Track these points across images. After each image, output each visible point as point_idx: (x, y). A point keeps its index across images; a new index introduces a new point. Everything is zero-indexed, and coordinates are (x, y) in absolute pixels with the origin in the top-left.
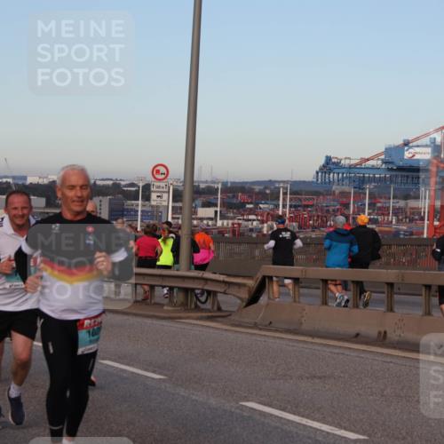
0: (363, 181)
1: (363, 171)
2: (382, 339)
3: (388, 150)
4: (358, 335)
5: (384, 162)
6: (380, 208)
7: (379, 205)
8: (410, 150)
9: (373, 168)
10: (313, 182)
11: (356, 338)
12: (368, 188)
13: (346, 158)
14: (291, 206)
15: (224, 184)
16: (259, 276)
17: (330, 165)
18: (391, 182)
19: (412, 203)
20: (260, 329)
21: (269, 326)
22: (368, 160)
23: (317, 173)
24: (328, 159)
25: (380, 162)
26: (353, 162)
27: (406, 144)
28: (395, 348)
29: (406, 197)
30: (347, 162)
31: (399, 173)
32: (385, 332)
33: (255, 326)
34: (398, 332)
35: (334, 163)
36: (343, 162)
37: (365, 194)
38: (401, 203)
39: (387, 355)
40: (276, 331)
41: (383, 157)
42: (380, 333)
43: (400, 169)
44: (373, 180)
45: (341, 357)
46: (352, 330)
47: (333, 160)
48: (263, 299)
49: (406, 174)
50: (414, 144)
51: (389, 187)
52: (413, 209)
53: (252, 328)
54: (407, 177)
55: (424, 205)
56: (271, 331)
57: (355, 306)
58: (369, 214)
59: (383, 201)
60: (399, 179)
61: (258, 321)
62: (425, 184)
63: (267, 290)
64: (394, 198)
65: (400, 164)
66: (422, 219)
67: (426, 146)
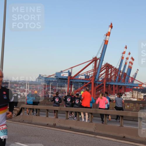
0: (49, 82)
1: (49, 79)
2: (54, 126)
3: (57, 73)
4: (48, 124)
5: (55, 77)
6: (54, 90)
7: (54, 88)
8: (63, 74)
9: (52, 78)
10: (35, 82)
11: (47, 125)
12: (51, 83)
13: (45, 75)
14: (29, 88)
15: (11, 81)
16: (20, 107)
18: (57, 82)
19: (63, 88)
20: (20, 122)
21: (23, 122)
22: (51, 76)
23: (37, 79)
24: (40, 75)
25: (54, 77)
26: (47, 76)
27: (62, 72)
28: (58, 128)
29: (61, 87)
30: (45, 76)
31: (59, 80)
32: (55, 124)
33: (19, 121)
34: (59, 124)
35: (42, 76)
36: (44, 76)
37: (50, 85)
38: (60, 88)
39: (56, 130)
40: (25, 123)
41: (55, 75)
42: (54, 124)
43: (60, 79)
44: (52, 81)
45: (43, 130)
46: (46, 123)
47: (41, 76)
48: (22, 114)
49: (61, 80)
50: (64, 72)
51: (57, 84)
52: (63, 90)
53: (18, 122)
54: (62, 81)
55: (66, 89)
56: (23, 123)
57: (47, 116)
58: (51, 91)
59: (55, 87)
60: (59, 82)
61: (20, 120)
62: (66, 83)
63: (22, 112)
64: (58, 87)
65: (60, 77)
66: (65, 93)
67: (67, 73)
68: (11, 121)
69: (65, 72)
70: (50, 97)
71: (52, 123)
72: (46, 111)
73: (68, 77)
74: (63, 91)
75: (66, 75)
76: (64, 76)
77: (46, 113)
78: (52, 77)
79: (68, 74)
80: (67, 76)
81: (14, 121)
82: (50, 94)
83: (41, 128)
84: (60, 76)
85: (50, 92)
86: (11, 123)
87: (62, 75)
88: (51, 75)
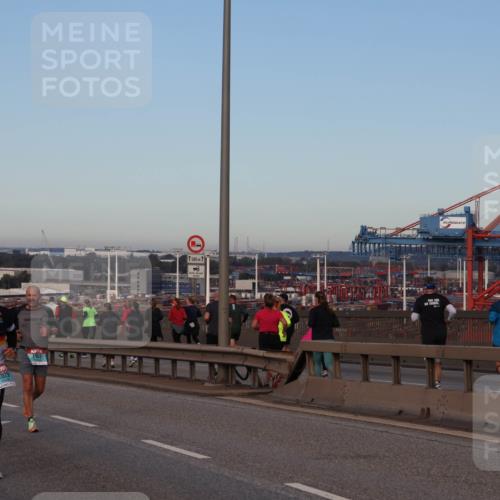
0: (399, 251)
1: (398, 241)
2: (426, 417)
3: (423, 220)
4: (401, 412)
5: (420, 232)
6: (418, 280)
7: (417, 276)
8: (446, 220)
9: (409, 238)
10: (348, 253)
11: (400, 415)
12: (405, 258)
13: (381, 228)
14: (328, 278)
15: (261, 255)
16: (299, 351)
17: (365, 236)
18: (428, 252)
19: (450, 274)
20: (302, 406)
21: (311, 404)
22: (404, 230)
23: (353, 243)
24: (364, 229)
25: (415, 232)
26: (389, 232)
27: (441, 213)
28: (437, 425)
29: (444, 268)
30: (383, 232)
31: (436, 244)
32: (428, 409)
33: (297, 403)
34: (442, 409)
35: (370, 233)
36: (378, 232)
37: (402, 264)
38: (439, 275)
39: (433, 433)
40: (319, 408)
41: (418, 227)
42: (423, 410)
43: (436, 239)
44: (410, 250)
45: (384, 434)
46: (395, 407)
47: (369, 230)
48: (304, 376)
49: (440, 244)
50: (449, 213)
51: (426, 258)
52: (450, 280)
53: (294, 405)
54: (444, 247)
55: (461, 276)
56: (313, 408)
57: (397, 382)
58: (407, 286)
59: (420, 271)
60: (435, 250)
61: (300, 398)
62: (461, 254)
63: (307, 367)
64: (432, 269)
65: (436, 234)
66: (461, 290)
67: (461, 215)
68: (269, 402)
69: (454, 212)
70: (405, 309)
71: (415, 408)
72: (392, 362)
73: (464, 231)
74: (451, 285)
75: (459, 224)
76: (453, 226)
77: (390, 369)
78: (407, 233)
79: (464, 219)
80: (463, 226)
81: (281, 403)
82: (404, 298)
83: (379, 424)
84: (438, 229)
85: (405, 289)
86: (268, 408)
87: (442, 224)
88: (402, 227)
